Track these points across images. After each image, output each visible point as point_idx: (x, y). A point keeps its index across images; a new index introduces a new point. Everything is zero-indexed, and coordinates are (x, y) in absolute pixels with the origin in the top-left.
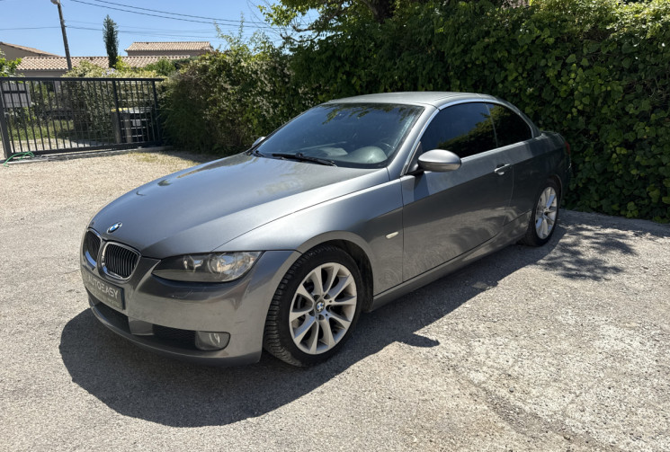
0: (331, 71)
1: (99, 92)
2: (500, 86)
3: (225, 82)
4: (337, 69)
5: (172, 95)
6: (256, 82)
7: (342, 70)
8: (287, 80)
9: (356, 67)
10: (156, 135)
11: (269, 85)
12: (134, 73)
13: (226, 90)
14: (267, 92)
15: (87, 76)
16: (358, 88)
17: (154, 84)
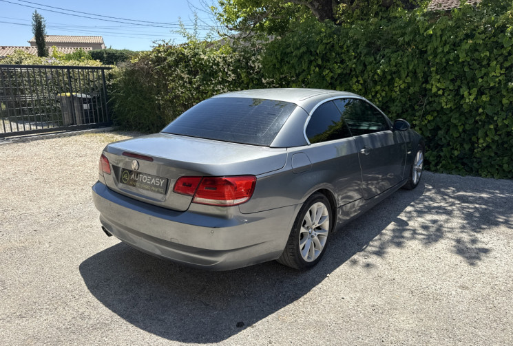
0: (305, 66)
1: (38, 78)
3: (183, 72)
4: (311, 62)
5: (120, 81)
6: (216, 73)
7: (314, 63)
8: (251, 72)
9: (328, 61)
10: (105, 115)
11: (233, 75)
12: (77, 62)
13: (182, 78)
14: (228, 82)
15: (25, 63)
16: (328, 79)
17: (103, 72)
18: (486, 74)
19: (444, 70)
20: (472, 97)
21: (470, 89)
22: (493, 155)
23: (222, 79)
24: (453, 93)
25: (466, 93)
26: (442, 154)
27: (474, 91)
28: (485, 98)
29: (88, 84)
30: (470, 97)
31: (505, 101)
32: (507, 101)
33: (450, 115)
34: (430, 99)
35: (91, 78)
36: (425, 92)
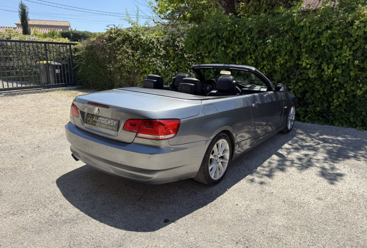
0: (214, 46)
1: (23, 50)
2: (335, 59)
3: (128, 48)
4: (218, 43)
5: (82, 54)
6: (152, 49)
7: (221, 44)
8: (177, 49)
9: (231, 43)
10: (71, 78)
11: (163, 51)
12: (52, 39)
13: (127, 52)
14: (160, 56)
15: (13, 39)
16: (231, 55)
17: (70, 47)
18: (340, 55)
19: (311, 51)
20: (330, 71)
21: (328, 65)
22: (343, 111)
23: (156, 53)
24: (317, 67)
25: (326, 68)
26: (308, 109)
27: (332, 66)
28: (338, 71)
29: (59, 55)
30: (329, 70)
31: (352, 74)
32: (354, 74)
33: (315, 82)
34: (301, 71)
35: (62, 51)
36: (297, 66)
